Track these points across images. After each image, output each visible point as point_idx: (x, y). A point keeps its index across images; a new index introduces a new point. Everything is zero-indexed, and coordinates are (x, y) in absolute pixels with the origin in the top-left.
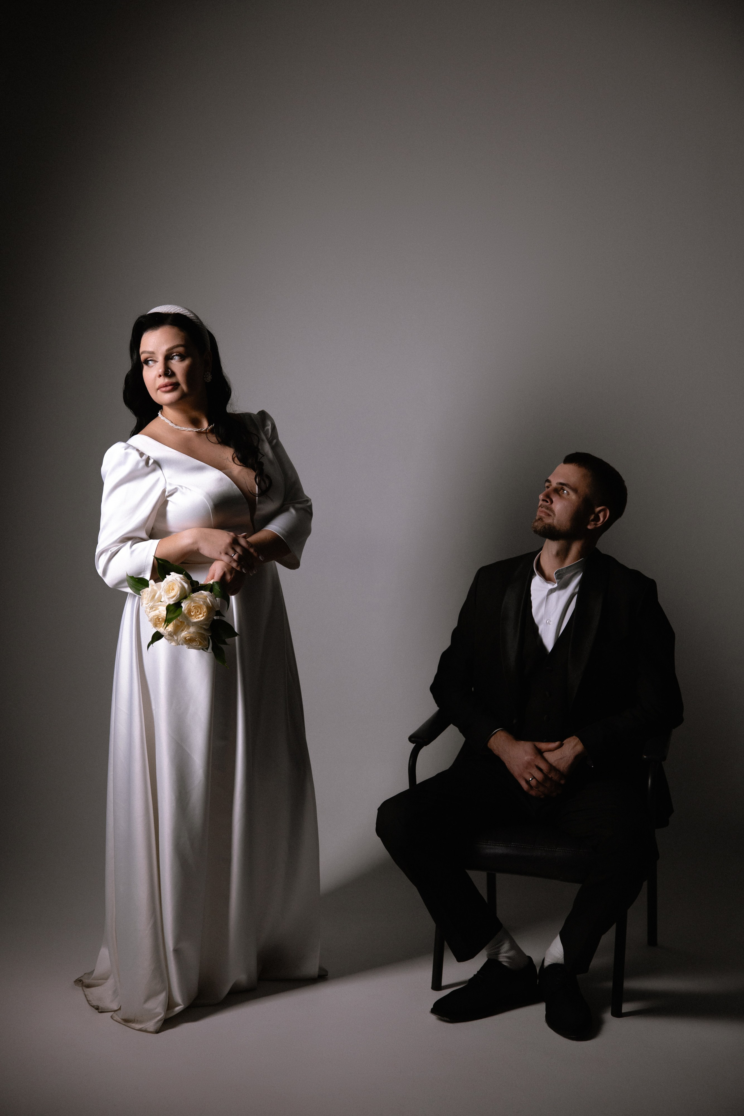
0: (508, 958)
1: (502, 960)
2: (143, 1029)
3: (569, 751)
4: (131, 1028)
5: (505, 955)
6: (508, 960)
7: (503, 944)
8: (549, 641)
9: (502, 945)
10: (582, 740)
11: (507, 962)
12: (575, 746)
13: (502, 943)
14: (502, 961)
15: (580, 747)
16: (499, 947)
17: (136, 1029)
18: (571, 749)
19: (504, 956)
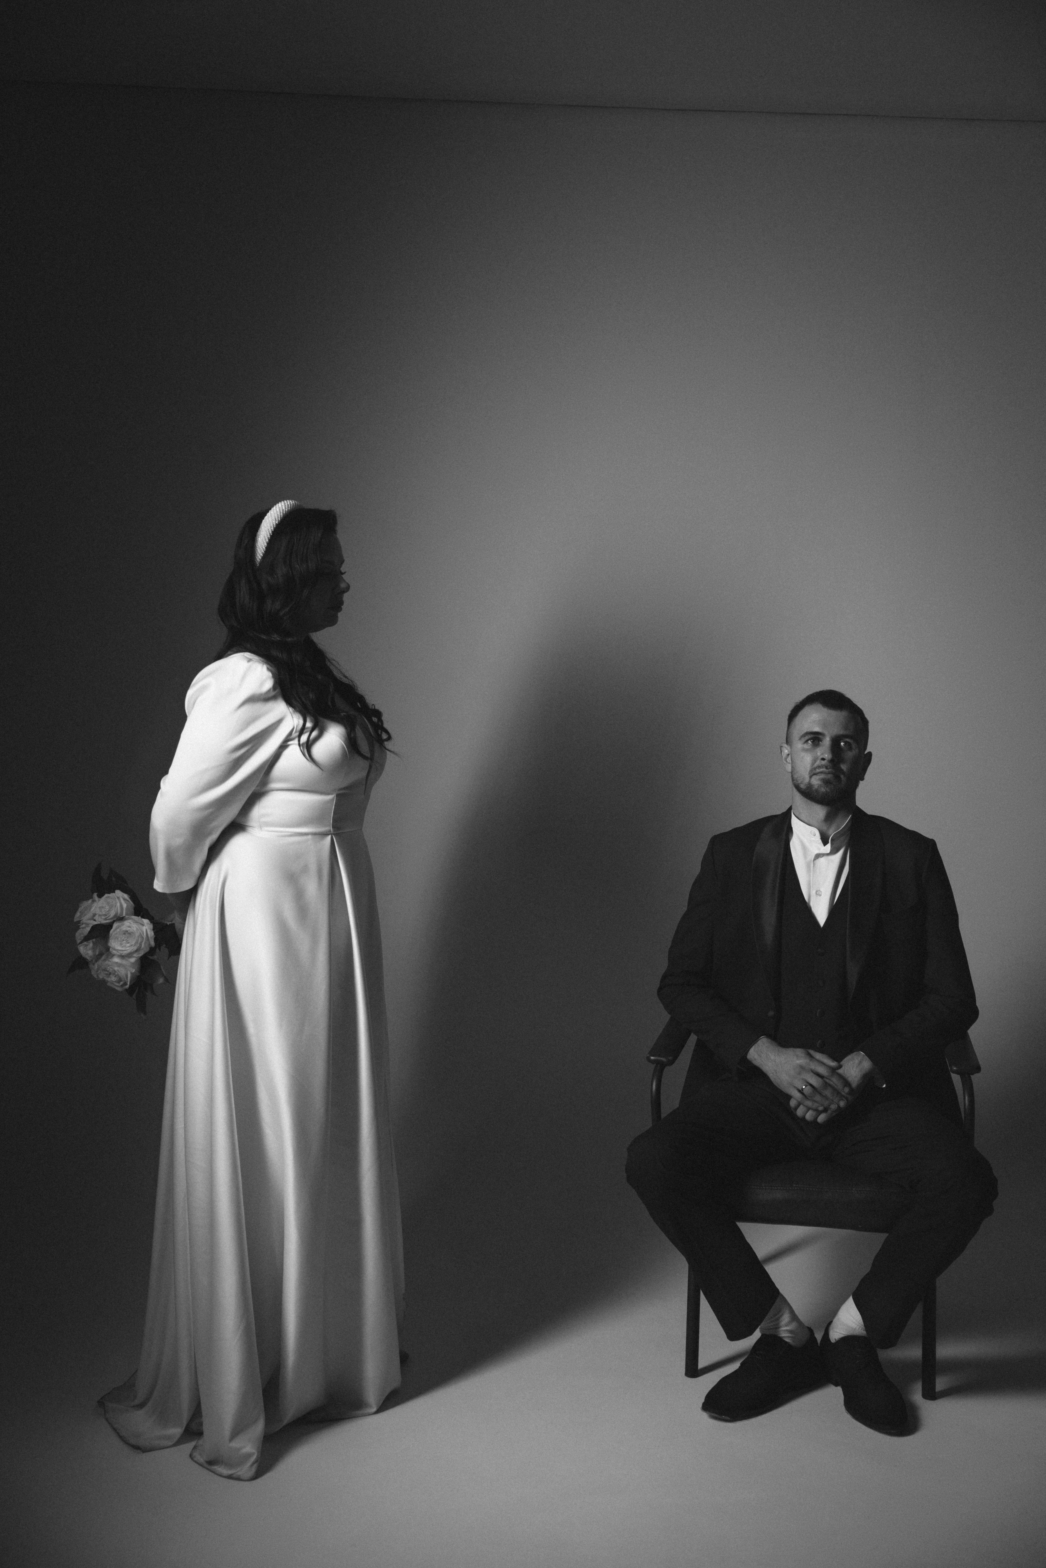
0: (790, 1332)
1: (783, 1335)
2: (234, 1476)
3: (854, 1069)
4: (218, 1475)
5: (785, 1328)
6: (790, 1335)
7: (783, 1314)
8: (821, 913)
9: (781, 1316)
10: (869, 1056)
11: (788, 1337)
12: (860, 1062)
13: (781, 1314)
14: (784, 1337)
15: (867, 1064)
16: (778, 1319)
17: (224, 1475)
18: (857, 1067)
19: (785, 1331)
